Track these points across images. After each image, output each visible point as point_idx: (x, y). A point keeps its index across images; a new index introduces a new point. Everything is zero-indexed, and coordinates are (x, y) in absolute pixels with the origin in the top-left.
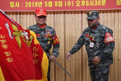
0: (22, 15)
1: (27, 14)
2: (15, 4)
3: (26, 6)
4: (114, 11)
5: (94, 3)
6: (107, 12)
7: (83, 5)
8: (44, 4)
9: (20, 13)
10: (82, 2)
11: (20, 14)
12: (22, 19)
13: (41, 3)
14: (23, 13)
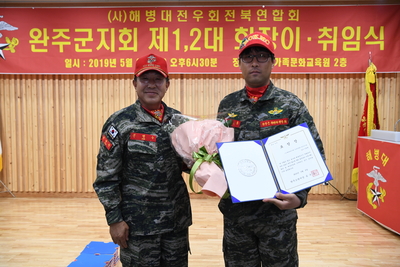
0: (84, 80)
1: (92, 79)
2: (73, 63)
3: (91, 66)
4: (233, 77)
5: (200, 62)
6: (221, 77)
7: (182, 64)
8: (118, 63)
9: (82, 77)
10: (181, 60)
11: (82, 79)
12: (84, 87)
13: (115, 60)
14: (87, 77)
